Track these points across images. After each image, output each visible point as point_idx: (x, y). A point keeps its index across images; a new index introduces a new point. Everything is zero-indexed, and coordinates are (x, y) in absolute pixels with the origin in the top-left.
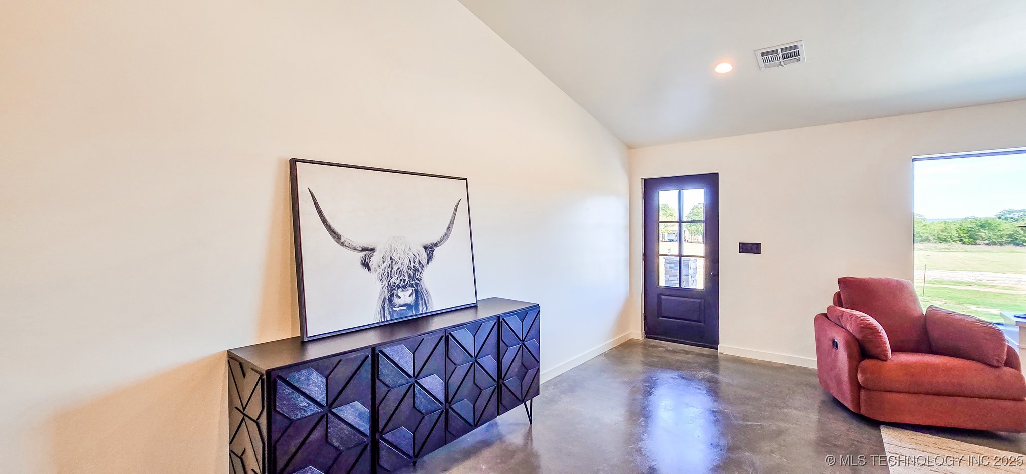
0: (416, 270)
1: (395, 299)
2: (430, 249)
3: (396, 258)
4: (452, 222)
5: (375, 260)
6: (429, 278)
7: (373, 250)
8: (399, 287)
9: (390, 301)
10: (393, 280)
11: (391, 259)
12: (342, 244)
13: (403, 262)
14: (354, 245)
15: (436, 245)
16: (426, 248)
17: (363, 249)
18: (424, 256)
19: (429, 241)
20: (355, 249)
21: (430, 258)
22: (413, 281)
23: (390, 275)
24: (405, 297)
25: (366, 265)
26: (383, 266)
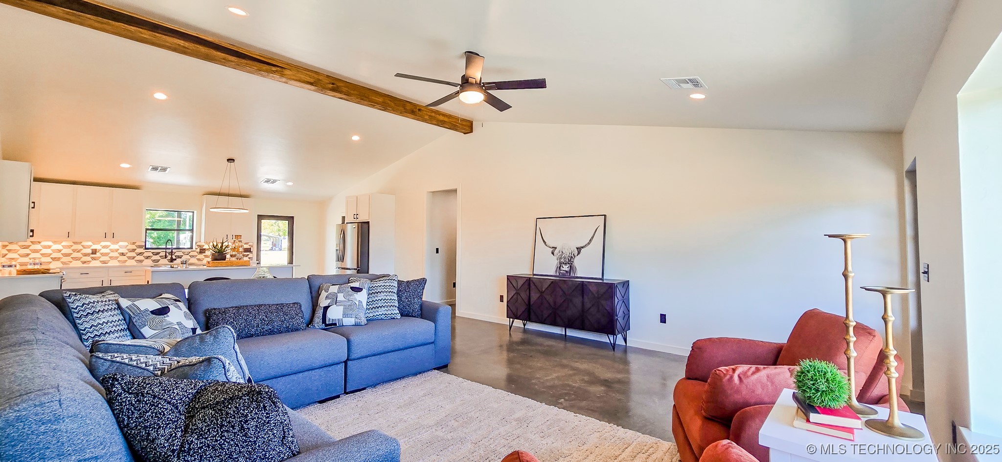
0: (572, 257)
1: (561, 268)
2: (579, 249)
3: (564, 252)
4: (593, 237)
5: (556, 252)
6: (577, 262)
7: (556, 248)
8: (563, 263)
9: (560, 268)
10: (562, 260)
11: (562, 252)
12: (546, 245)
13: (567, 253)
14: (550, 246)
15: (582, 247)
16: (577, 248)
17: (553, 248)
18: (576, 252)
19: (579, 246)
20: (550, 247)
21: (579, 253)
22: (570, 261)
23: (561, 258)
24: (566, 268)
25: (553, 253)
26: (559, 254)
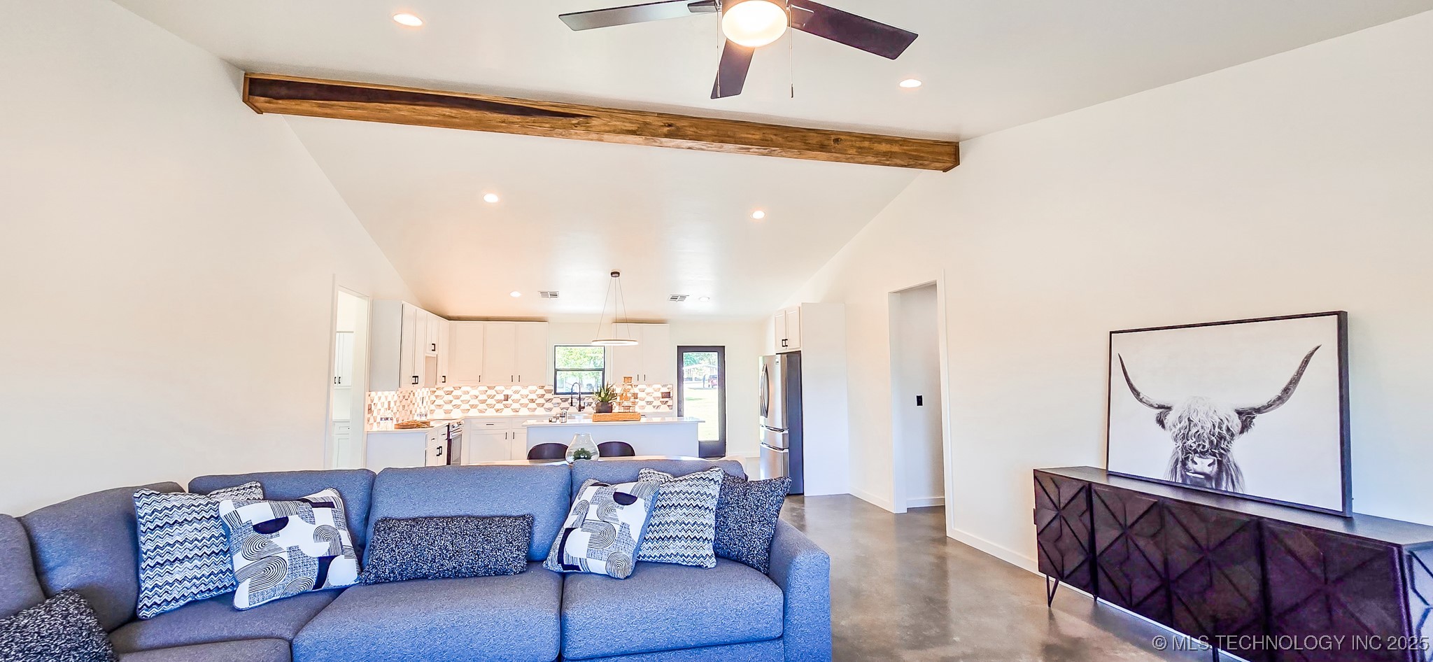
0: (1221, 437)
1: (1190, 464)
2: (1247, 417)
3: (1195, 420)
4: (1295, 381)
5: (1170, 419)
6: (1239, 450)
7: (1169, 408)
8: (1195, 452)
9: (1184, 464)
10: (1189, 442)
11: (1189, 419)
12: (1141, 400)
13: (1205, 424)
14: (1152, 402)
15: (1258, 411)
16: (1240, 413)
17: (1160, 407)
18: (1236, 423)
19: (1247, 403)
20: (1151, 406)
21: (1245, 427)
22: (1217, 447)
23: (1185, 437)
24: (1203, 465)
25: (1161, 422)
26: (1179, 426)
